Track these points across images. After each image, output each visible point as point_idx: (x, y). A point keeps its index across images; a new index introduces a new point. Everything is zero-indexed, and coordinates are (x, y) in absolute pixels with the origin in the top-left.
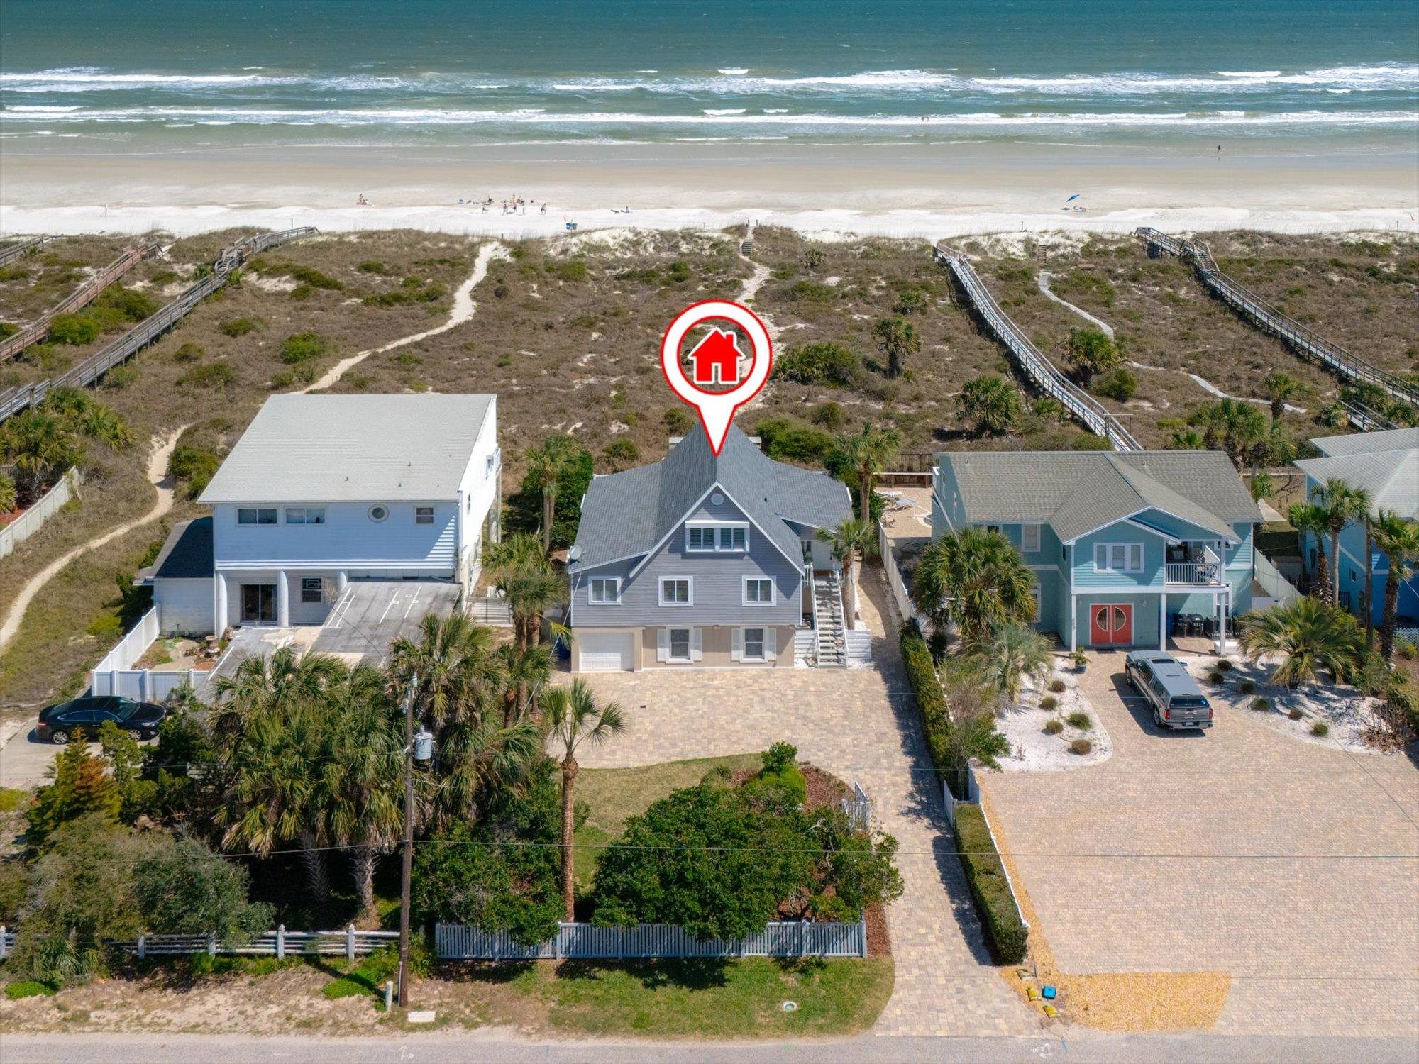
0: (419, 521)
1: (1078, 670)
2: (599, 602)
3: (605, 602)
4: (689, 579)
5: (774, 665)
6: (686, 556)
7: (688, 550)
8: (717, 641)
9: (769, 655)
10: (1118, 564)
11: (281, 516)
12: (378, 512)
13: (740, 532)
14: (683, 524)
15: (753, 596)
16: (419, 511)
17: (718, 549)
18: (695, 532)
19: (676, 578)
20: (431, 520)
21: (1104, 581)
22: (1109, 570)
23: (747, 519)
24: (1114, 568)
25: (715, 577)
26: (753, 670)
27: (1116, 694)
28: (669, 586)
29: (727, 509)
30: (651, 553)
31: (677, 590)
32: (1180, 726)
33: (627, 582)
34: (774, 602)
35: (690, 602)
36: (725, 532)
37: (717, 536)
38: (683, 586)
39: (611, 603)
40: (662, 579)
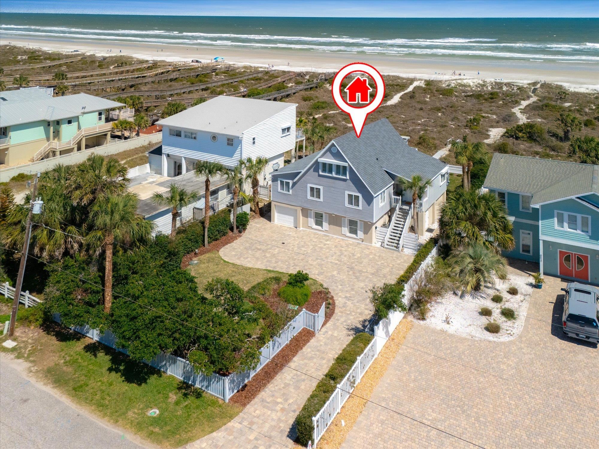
0: (228, 144)
1: (537, 286)
2: (282, 191)
3: (285, 192)
4: (321, 188)
5: (363, 241)
6: (320, 176)
7: (321, 173)
8: (335, 221)
9: (360, 234)
10: (585, 229)
11: (183, 134)
12: (214, 137)
13: (345, 168)
14: (317, 160)
15: (350, 202)
16: (228, 140)
17: (334, 175)
18: (324, 164)
19: (315, 186)
20: (232, 145)
21: (564, 235)
22: (579, 232)
23: (347, 162)
24: (582, 231)
25: (333, 189)
26: (351, 241)
27: (552, 306)
28: (312, 189)
29: (338, 155)
30: (303, 171)
31: (315, 192)
32: (574, 336)
33: (294, 184)
34: (360, 208)
35: (321, 199)
36: (338, 167)
37: (334, 168)
38: (318, 190)
39: (287, 193)
40: (309, 185)
